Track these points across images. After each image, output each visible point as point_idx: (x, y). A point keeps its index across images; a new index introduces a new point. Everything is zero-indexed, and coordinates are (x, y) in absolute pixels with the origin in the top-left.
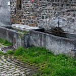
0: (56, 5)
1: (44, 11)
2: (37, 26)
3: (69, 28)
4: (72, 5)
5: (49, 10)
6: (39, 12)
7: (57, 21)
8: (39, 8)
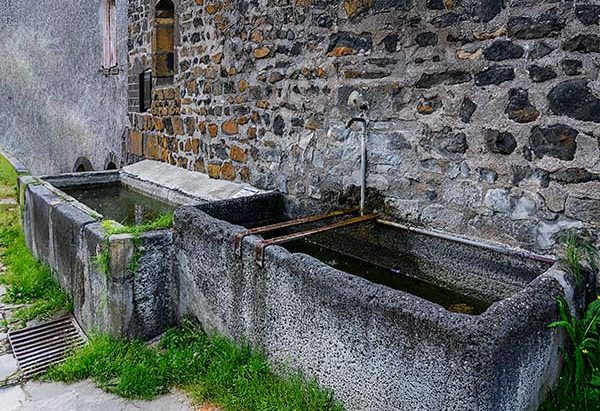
0: (355, 43)
1: (285, 84)
2: (245, 177)
3: (433, 196)
4: (452, 39)
5: (310, 74)
6: (256, 92)
7: (356, 145)
8: (261, 65)
